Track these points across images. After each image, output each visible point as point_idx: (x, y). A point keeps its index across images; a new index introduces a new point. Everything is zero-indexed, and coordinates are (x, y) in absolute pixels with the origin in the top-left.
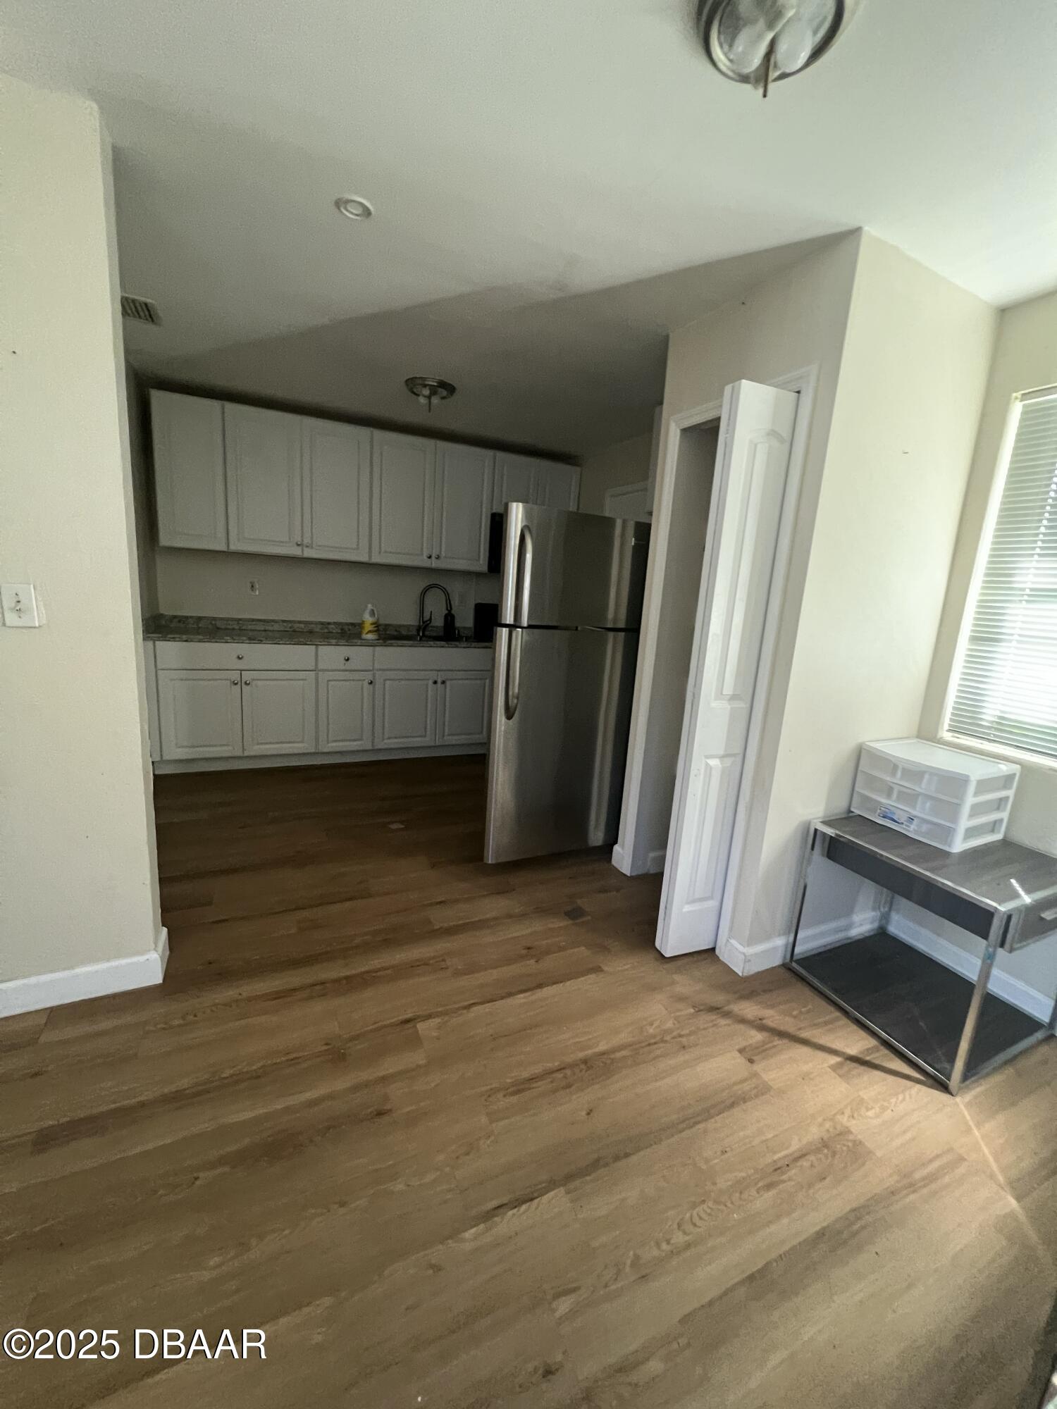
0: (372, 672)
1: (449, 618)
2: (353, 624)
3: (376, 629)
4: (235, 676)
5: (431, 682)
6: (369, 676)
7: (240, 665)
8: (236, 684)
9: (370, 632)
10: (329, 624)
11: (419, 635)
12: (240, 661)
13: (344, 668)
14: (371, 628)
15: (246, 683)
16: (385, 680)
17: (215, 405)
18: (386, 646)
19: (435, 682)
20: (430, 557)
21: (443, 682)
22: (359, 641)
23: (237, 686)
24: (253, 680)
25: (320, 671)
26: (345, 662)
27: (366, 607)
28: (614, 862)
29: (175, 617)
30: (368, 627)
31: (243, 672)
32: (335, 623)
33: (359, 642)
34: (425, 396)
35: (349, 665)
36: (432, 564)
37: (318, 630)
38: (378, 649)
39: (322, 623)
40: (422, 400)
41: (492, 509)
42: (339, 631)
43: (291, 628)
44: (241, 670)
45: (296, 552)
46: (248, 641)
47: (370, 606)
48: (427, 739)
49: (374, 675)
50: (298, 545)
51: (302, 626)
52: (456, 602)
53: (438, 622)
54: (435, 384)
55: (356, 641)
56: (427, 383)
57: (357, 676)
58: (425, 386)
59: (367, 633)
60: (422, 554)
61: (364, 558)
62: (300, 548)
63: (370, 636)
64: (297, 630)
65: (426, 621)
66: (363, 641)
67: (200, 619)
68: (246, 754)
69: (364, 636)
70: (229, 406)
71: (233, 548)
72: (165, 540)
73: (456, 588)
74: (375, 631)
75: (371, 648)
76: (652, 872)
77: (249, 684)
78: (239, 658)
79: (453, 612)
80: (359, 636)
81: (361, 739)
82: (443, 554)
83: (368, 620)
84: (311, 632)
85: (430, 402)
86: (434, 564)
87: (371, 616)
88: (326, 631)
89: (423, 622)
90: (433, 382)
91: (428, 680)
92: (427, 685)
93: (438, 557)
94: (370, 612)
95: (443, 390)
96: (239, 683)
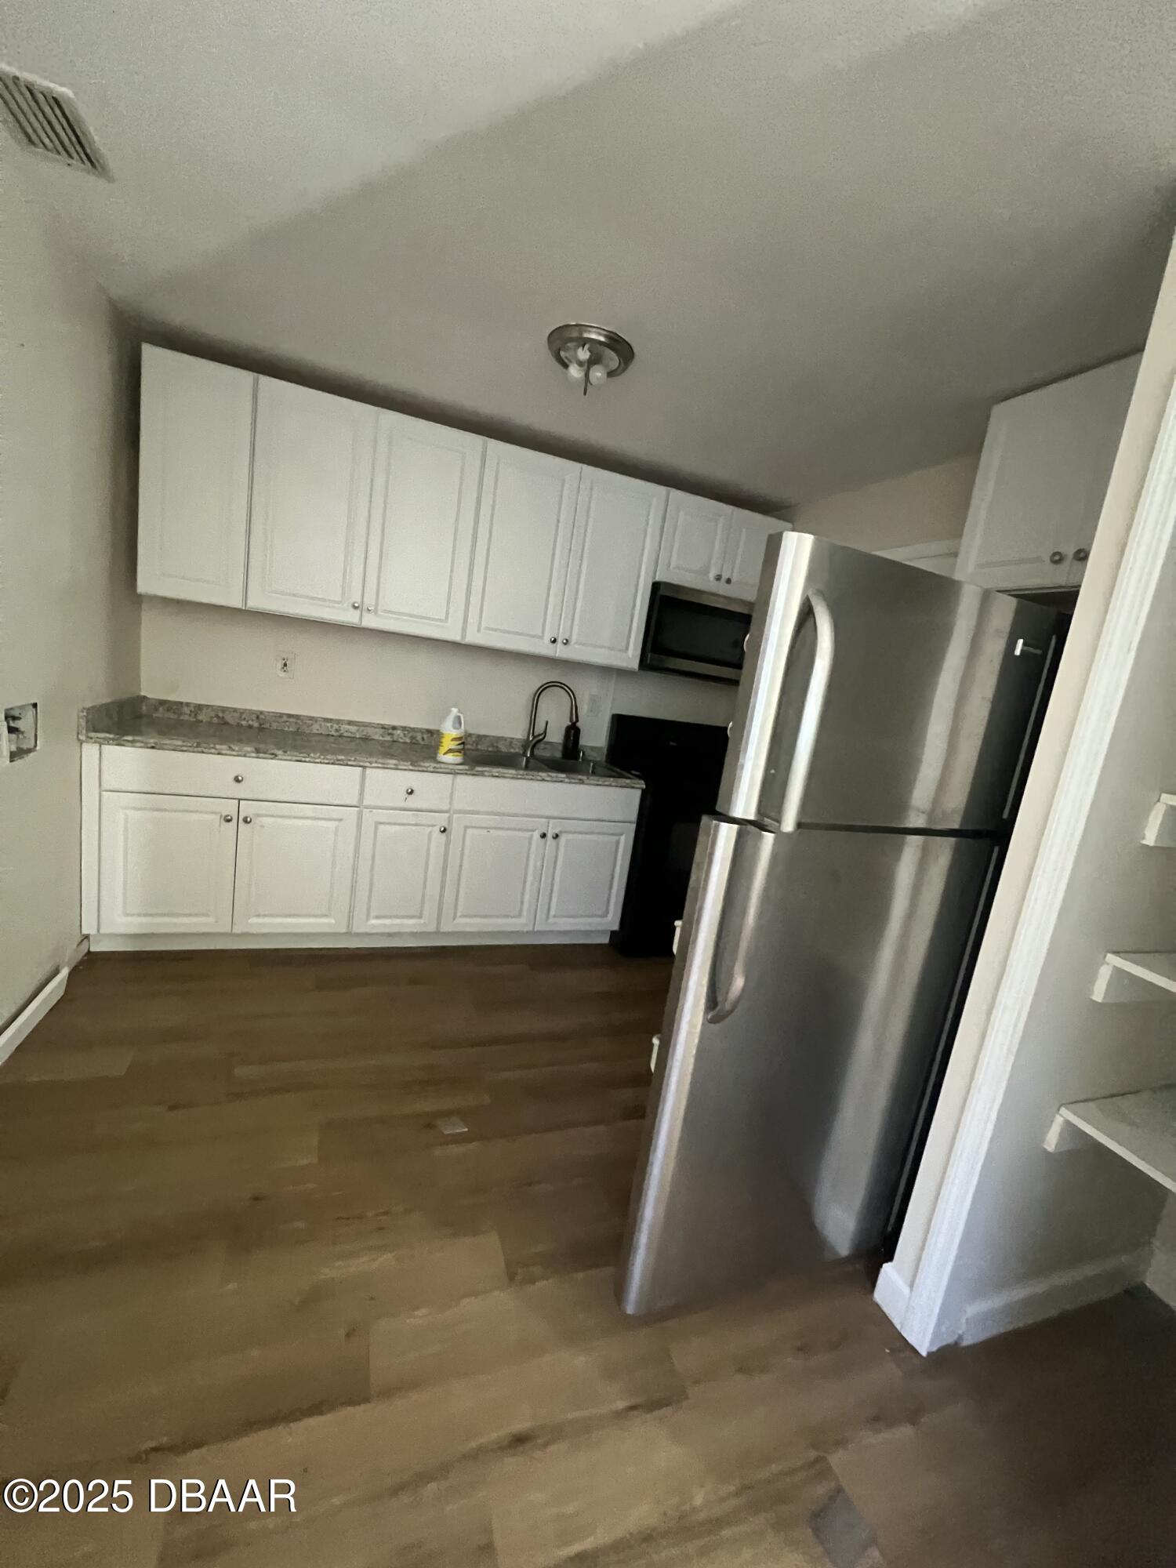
0: (447, 815)
1: (573, 732)
2: (429, 731)
3: (461, 747)
4: (230, 808)
5: (537, 835)
6: (441, 820)
7: (240, 791)
8: (229, 821)
9: (450, 751)
10: (394, 728)
11: (524, 754)
12: (237, 784)
13: (402, 804)
14: (453, 745)
15: (245, 821)
16: (466, 828)
17: (245, 377)
18: (474, 775)
19: (544, 836)
20: (554, 641)
21: (556, 836)
22: (433, 765)
23: (230, 824)
24: (258, 815)
25: (367, 807)
26: (407, 795)
27: (450, 711)
28: (880, 1294)
29: (162, 703)
30: (448, 743)
31: (241, 802)
32: (404, 729)
33: (431, 765)
34: (580, 364)
35: (412, 802)
36: (556, 653)
37: (377, 737)
38: (460, 779)
39: (383, 727)
40: (575, 372)
41: (655, 578)
42: (408, 741)
43: (337, 730)
44: (239, 800)
45: (351, 617)
46: (254, 755)
47: (455, 710)
48: (523, 920)
49: (450, 820)
50: (355, 608)
51: (353, 728)
52: (584, 710)
53: (556, 736)
54: (602, 339)
55: (427, 764)
56: (586, 335)
57: (424, 818)
58: (584, 342)
59: (445, 754)
60: (542, 637)
61: (456, 637)
62: (358, 612)
63: (450, 758)
64: (345, 734)
65: (539, 735)
66: (438, 766)
67: (199, 707)
68: (236, 930)
69: (442, 757)
70: (267, 383)
71: (254, 603)
72: (145, 584)
73: (587, 689)
74: (459, 751)
75: (451, 777)
76: (966, 1342)
77: (249, 823)
78: (237, 780)
79: (578, 724)
80: (433, 757)
81: (420, 917)
82: (574, 638)
83: (450, 734)
84: (366, 739)
85: (587, 375)
86: (560, 652)
87: (454, 728)
88: (388, 738)
89: (534, 737)
90: (600, 334)
91: (533, 831)
92: (531, 838)
93: (567, 643)
94: (454, 723)
95: (613, 354)
96: (235, 821)
